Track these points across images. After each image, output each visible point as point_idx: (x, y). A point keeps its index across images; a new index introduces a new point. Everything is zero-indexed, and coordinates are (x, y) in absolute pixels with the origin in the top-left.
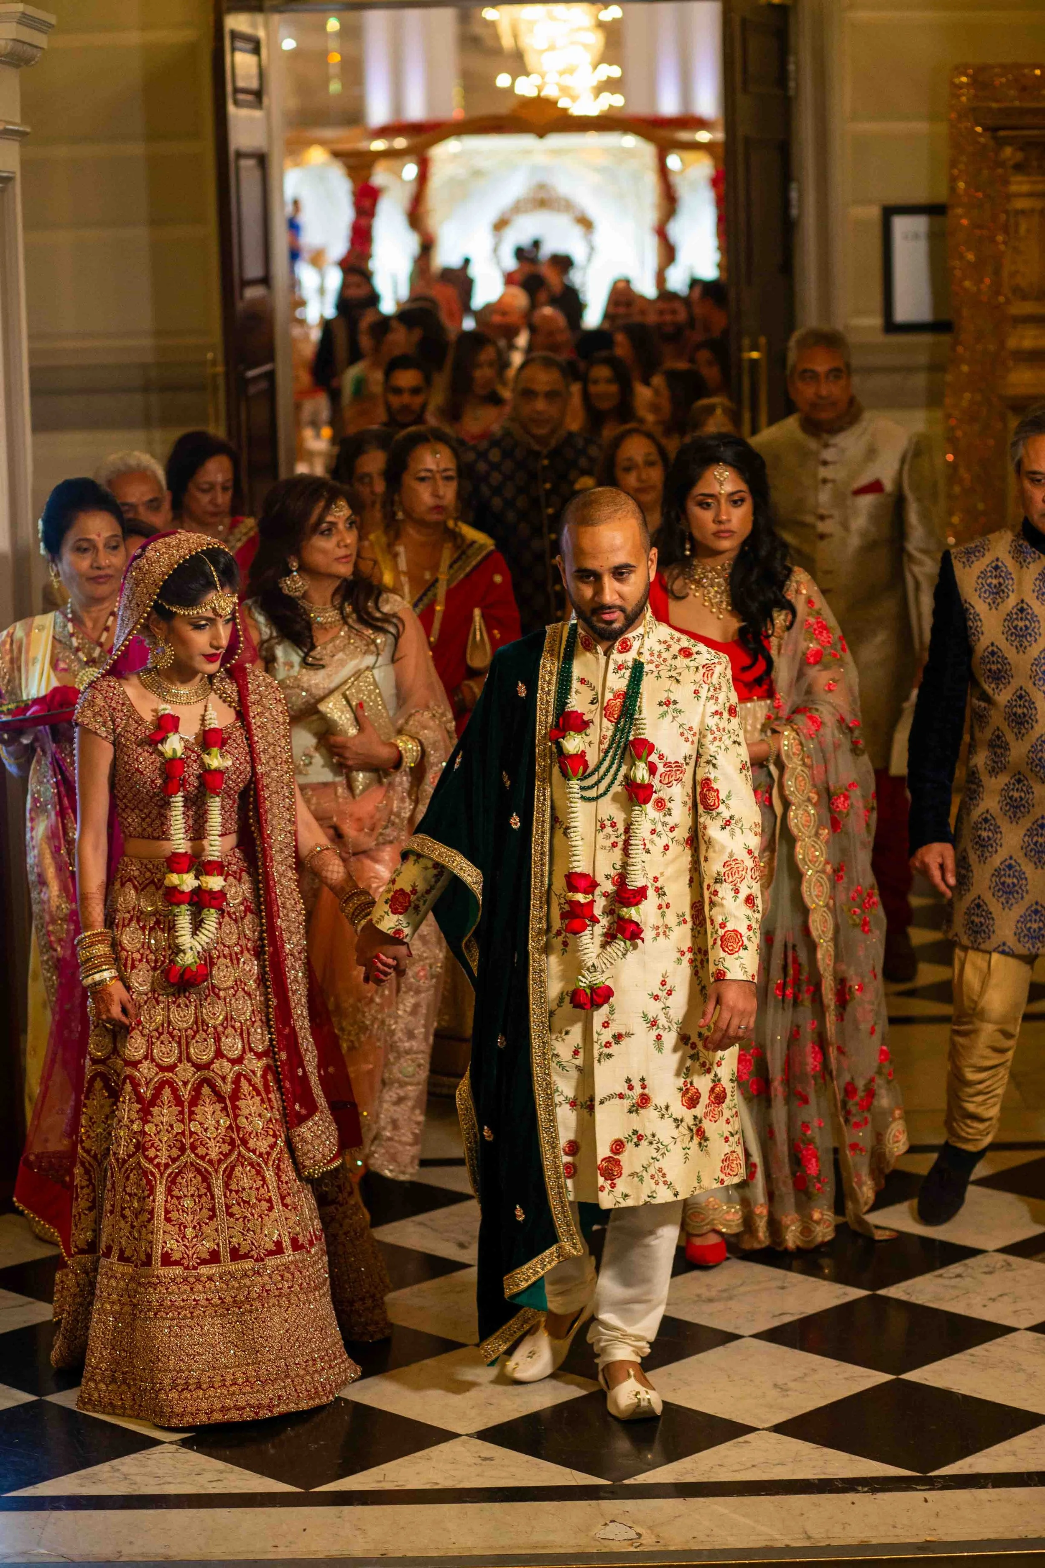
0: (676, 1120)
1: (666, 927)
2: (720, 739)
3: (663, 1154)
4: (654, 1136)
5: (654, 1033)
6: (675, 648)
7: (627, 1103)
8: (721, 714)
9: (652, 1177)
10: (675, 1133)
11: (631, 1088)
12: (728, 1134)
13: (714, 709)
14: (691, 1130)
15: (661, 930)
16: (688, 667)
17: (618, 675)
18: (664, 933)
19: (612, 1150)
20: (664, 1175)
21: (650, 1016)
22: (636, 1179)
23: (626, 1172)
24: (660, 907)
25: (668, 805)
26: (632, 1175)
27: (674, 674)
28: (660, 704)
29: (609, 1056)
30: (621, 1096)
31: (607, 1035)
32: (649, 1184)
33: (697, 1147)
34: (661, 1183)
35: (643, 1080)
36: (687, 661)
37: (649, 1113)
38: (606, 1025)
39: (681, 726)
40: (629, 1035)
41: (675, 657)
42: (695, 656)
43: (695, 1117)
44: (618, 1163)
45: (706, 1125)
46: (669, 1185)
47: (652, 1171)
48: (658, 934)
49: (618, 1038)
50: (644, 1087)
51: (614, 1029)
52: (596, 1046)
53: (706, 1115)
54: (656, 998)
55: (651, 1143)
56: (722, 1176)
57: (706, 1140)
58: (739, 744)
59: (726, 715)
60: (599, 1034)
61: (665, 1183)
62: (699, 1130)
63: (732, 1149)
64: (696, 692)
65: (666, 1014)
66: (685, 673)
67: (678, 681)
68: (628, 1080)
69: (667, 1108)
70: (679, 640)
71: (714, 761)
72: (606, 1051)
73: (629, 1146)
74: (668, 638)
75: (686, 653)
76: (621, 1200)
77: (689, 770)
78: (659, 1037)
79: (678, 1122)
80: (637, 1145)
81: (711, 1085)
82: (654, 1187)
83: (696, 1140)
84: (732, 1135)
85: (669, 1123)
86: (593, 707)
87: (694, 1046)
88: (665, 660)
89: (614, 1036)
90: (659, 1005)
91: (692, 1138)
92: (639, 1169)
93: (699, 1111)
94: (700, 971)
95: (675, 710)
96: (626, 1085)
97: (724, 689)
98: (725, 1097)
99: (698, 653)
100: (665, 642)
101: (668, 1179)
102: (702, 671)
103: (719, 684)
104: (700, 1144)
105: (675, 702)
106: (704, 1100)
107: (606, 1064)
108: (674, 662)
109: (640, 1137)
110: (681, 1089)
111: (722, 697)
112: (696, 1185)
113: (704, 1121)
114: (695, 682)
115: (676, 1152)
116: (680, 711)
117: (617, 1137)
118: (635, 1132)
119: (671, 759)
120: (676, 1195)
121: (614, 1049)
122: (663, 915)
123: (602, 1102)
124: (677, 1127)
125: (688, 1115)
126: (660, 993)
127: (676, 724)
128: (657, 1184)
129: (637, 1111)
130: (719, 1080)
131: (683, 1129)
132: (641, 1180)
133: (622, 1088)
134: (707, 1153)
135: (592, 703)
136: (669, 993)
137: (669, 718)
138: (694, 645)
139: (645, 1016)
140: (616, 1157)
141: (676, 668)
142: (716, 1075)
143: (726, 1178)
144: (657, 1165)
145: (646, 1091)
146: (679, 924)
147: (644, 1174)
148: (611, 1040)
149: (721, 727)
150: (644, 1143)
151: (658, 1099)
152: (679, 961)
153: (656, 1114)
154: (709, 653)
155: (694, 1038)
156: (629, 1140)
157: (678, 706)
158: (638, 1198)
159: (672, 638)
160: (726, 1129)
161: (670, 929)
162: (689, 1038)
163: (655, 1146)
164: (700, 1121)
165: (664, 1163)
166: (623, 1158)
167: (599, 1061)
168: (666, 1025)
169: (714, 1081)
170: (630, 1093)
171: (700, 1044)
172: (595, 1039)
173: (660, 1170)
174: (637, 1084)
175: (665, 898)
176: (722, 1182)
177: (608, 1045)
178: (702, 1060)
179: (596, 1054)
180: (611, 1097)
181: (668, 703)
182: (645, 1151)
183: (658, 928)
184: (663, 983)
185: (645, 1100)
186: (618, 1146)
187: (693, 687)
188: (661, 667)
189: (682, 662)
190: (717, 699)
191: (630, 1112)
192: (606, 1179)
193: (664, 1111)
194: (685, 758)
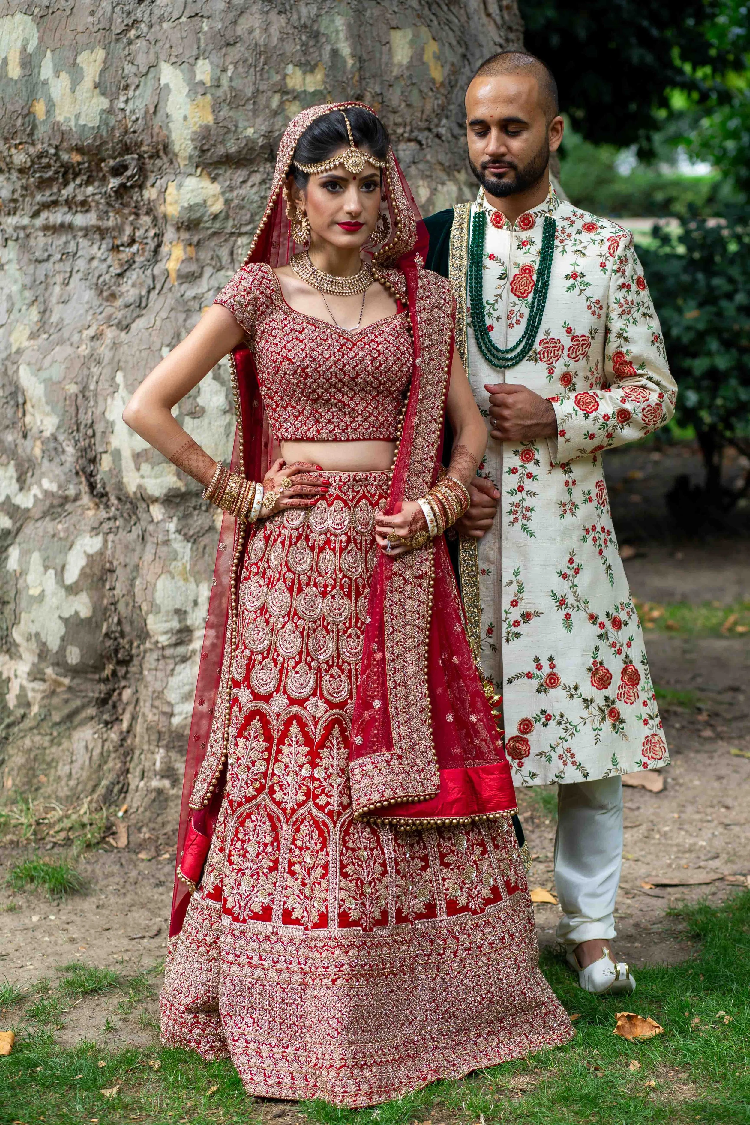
0: (585, 700)
1: (573, 504)
2: (629, 313)
3: (572, 735)
4: (562, 716)
5: (563, 612)
6: (579, 225)
7: (535, 683)
8: (629, 286)
9: (561, 757)
10: (585, 714)
11: (539, 667)
12: (647, 717)
13: (621, 281)
14: (603, 711)
15: (567, 507)
16: (594, 241)
17: (523, 251)
18: (571, 510)
19: (520, 730)
20: (573, 756)
21: (559, 596)
22: (544, 759)
23: (533, 751)
24: (567, 483)
25: (574, 380)
26: (541, 754)
27: (579, 248)
28: (567, 277)
29: (518, 635)
30: (529, 676)
31: (515, 614)
32: (557, 764)
33: (610, 729)
34: (569, 763)
35: (551, 659)
36: (592, 235)
37: (557, 693)
38: (514, 604)
39: (588, 299)
40: (538, 614)
41: (579, 232)
42: (600, 230)
43: (607, 698)
44: (526, 742)
45: (620, 706)
46: (578, 766)
47: (560, 750)
48: (565, 511)
49: (527, 617)
50: (552, 666)
51: (523, 607)
52: (505, 625)
53: (619, 697)
54: (565, 576)
55: (560, 723)
56: (645, 760)
57: (622, 722)
58: (650, 316)
59: (634, 287)
60: (507, 613)
61: (574, 763)
62: (611, 711)
63: (652, 732)
64: (603, 265)
65: (574, 592)
66: (591, 246)
67: (583, 254)
68: (537, 659)
69: (576, 688)
70: (582, 216)
71: (625, 334)
72: (514, 630)
73: (538, 726)
74: (571, 215)
75: (590, 228)
76: (528, 779)
77: (596, 344)
78: (568, 616)
79: (587, 702)
80: (545, 725)
81: (623, 666)
82: (562, 767)
83: (609, 721)
84: (651, 718)
85: (577, 702)
86: (503, 282)
87: (602, 625)
88: (569, 235)
89: (522, 615)
90: (567, 584)
91: (603, 719)
92: (547, 749)
93: (611, 692)
94: (604, 550)
95: (582, 283)
96: (534, 665)
97: (630, 261)
98: (639, 678)
99: (602, 227)
100: (568, 219)
101: (578, 759)
102: (607, 244)
103: (625, 256)
104: (614, 726)
105: (583, 276)
106: (617, 680)
107: (515, 643)
108: (578, 237)
109: (549, 718)
110: (590, 669)
111: (628, 269)
112: (611, 766)
113: (618, 702)
114: (601, 256)
115: (586, 733)
116: (588, 284)
117: (524, 716)
118: (543, 712)
119: (578, 333)
120: (586, 776)
121: (523, 628)
122: (570, 492)
123: (510, 682)
124: (587, 707)
125: (599, 696)
126: (568, 572)
127: (583, 298)
128: (565, 764)
129: (546, 692)
130: (631, 662)
131: (594, 709)
132: (549, 760)
133: (531, 668)
134: (624, 735)
135: (500, 278)
136: (577, 571)
137: (577, 291)
138: (597, 220)
139: (554, 595)
140: (525, 736)
141: (581, 242)
142: (627, 656)
143: (649, 762)
144: (565, 745)
145: (555, 671)
146: (585, 502)
147: (552, 753)
148: (520, 619)
149: (629, 299)
150: (552, 723)
151: (566, 678)
152: (584, 539)
153: (565, 694)
154: (613, 227)
155: (603, 618)
156: (538, 719)
157: (585, 279)
158: (546, 776)
159: (575, 215)
160: (645, 712)
161: (576, 507)
162: (597, 618)
163: (563, 726)
164: (613, 702)
165: (573, 744)
166: (531, 738)
167: (507, 640)
168: (575, 604)
169: (625, 662)
170: (539, 672)
171: (608, 624)
172: (503, 618)
173: (569, 750)
174: (545, 663)
175: (571, 475)
176: (645, 765)
177: (516, 624)
178: (611, 640)
179: (504, 634)
180: (519, 676)
181: (575, 276)
182: (554, 731)
183: (564, 505)
184: (571, 561)
185: (553, 680)
186: (526, 726)
187: (601, 260)
188: (566, 242)
189: (586, 236)
190: (624, 271)
191: (539, 691)
192: (513, 758)
193: (573, 691)
194: (591, 333)
